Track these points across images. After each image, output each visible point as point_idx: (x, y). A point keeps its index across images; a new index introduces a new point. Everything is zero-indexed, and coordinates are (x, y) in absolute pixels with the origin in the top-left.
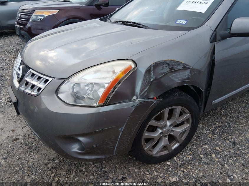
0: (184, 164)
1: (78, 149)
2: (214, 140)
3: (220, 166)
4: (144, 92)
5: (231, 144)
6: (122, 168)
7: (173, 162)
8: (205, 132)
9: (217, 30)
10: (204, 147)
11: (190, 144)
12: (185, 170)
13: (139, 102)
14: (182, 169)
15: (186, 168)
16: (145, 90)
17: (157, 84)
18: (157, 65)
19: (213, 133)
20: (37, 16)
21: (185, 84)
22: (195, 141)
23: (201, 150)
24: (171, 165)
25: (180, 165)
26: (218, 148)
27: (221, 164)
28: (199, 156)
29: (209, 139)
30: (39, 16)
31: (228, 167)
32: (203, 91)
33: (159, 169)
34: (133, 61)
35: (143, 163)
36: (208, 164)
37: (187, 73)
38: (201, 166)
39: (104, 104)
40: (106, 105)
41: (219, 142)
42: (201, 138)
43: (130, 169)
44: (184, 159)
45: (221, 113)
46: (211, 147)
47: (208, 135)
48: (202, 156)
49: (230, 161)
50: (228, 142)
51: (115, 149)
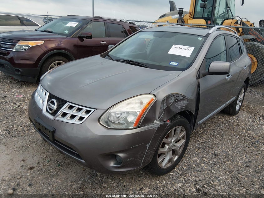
0: (183, 173)
1: (115, 164)
2: (200, 153)
3: (209, 172)
4: (161, 117)
5: (213, 155)
6: (136, 181)
7: (175, 172)
8: (192, 147)
9: (200, 70)
10: (194, 159)
11: (183, 158)
12: (185, 177)
13: (160, 124)
14: (183, 177)
15: (186, 176)
16: (162, 116)
17: (168, 110)
18: (168, 97)
19: (198, 148)
20: (21, 46)
21: (184, 110)
22: (187, 155)
23: (192, 161)
24: (174, 174)
25: (180, 174)
26: (205, 159)
27: (209, 171)
28: (193, 166)
29: (197, 153)
30: (23, 47)
31: (215, 172)
32: (194, 114)
33: (166, 179)
34: (154, 95)
35: (152, 176)
36: (200, 171)
37: (185, 102)
38: (196, 173)
39: (137, 126)
40: (138, 128)
41: (204, 154)
42: (191, 152)
43: (144, 181)
44: (182, 170)
45: (200, 132)
46: (200, 159)
47: (194, 149)
48: (194, 166)
49: (215, 167)
50: (210, 154)
51: (142, 161)
